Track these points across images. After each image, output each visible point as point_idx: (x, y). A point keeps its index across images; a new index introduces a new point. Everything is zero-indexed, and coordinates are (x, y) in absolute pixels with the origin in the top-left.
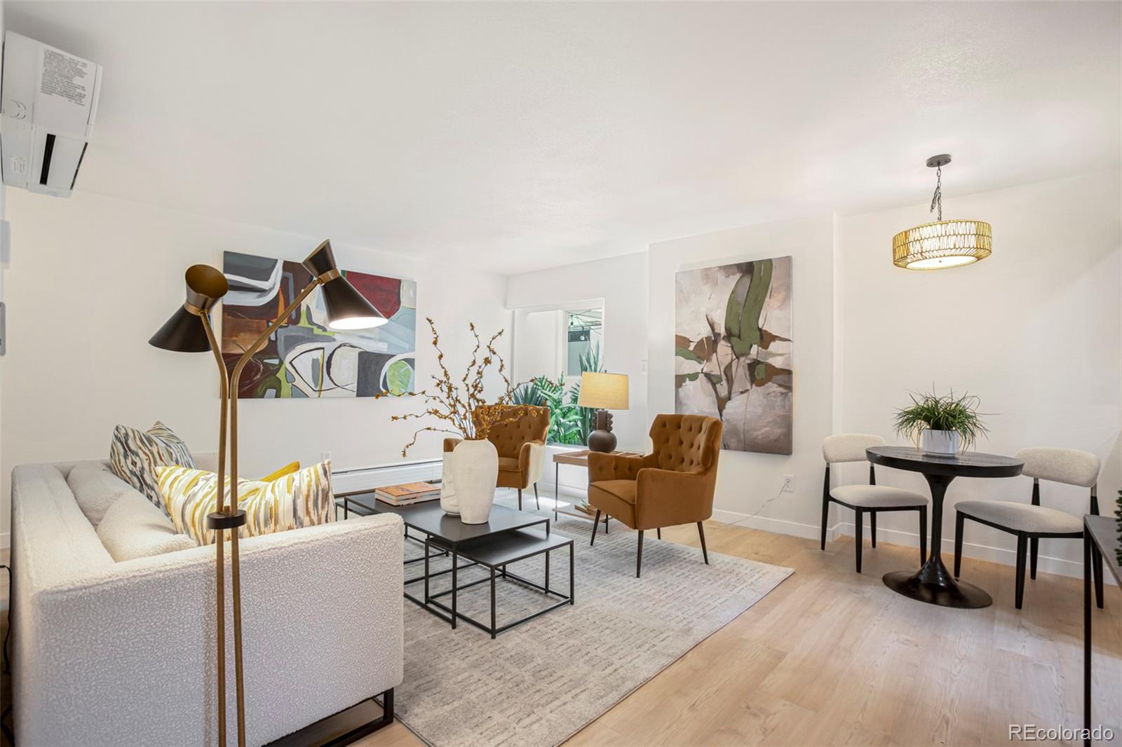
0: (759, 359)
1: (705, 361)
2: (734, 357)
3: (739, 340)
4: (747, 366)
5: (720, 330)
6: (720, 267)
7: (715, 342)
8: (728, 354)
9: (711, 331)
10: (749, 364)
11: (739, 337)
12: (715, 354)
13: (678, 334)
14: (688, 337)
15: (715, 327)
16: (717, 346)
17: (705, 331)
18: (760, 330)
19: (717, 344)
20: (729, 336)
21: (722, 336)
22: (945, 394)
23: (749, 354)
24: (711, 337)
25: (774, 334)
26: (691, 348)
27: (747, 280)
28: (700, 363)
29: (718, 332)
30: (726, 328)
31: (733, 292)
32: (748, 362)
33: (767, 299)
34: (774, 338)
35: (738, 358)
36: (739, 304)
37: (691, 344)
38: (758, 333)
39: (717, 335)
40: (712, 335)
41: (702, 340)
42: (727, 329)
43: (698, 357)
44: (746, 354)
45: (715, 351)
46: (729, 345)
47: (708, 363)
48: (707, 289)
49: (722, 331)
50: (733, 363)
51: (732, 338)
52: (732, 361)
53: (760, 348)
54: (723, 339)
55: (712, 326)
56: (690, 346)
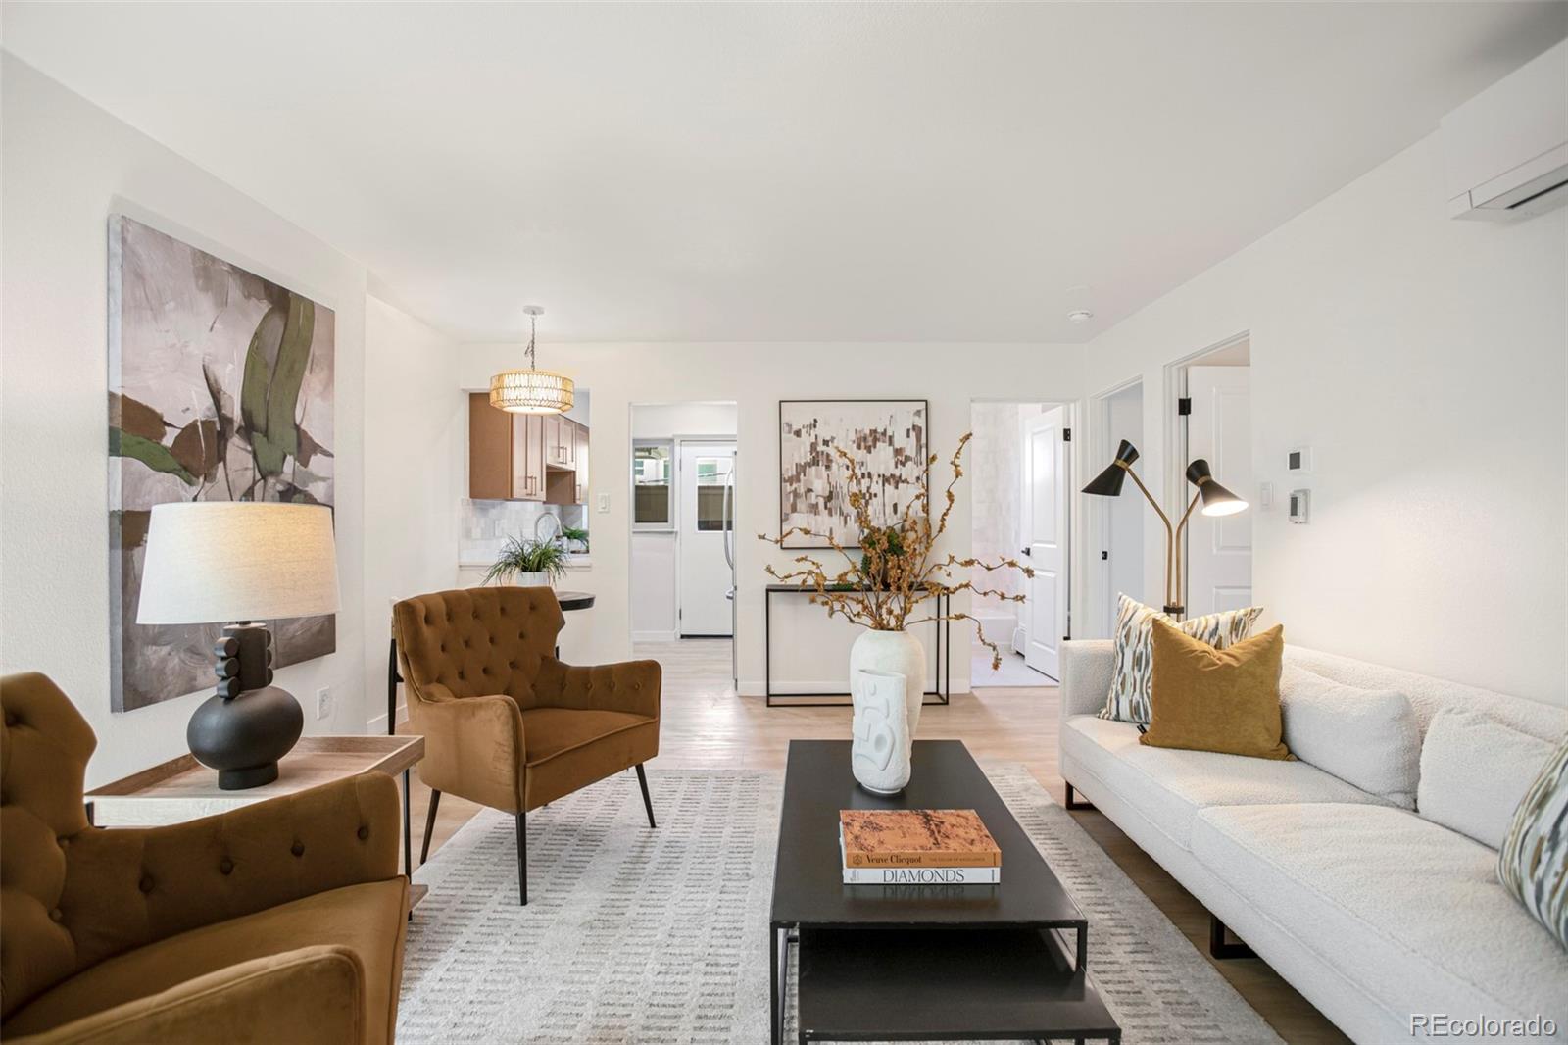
0: (296, 485)
1: (201, 480)
2: (258, 477)
3: (265, 439)
4: (278, 495)
5: (233, 413)
6: (233, 267)
7: (222, 438)
8: (246, 469)
9: (214, 408)
10: (280, 492)
11: (266, 434)
12: (221, 464)
13: (129, 396)
14: (158, 410)
15: (223, 403)
16: (226, 448)
17: (200, 407)
18: (297, 428)
19: (227, 441)
20: (248, 430)
21: (236, 426)
23: (282, 472)
24: (213, 422)
25: (316, 441)
26: (168, 441)
27: (278, 322)
28: (190, 483)
29: (229, 415)
30: (243, 409)
31: (256, 336)
32: (280, 488)
33: (307, 373)
34: (316, 448)
35: (263, 478)
36: (266, 365)
37: (167, 429)
38: (294, 433)
39: (226, 421)
40: (216, 419)
41: (193, 426)
42: (246, 413)
43: (186, 468)
44: (276, 473)
45: (222, 457)
46: (249, 448)
47: (207, 485)
48: (205, 303)
49: (235, 412)
50: (256, 488)
51: (254, 434)
52: (255, 483)
53: (297, 464)
54: (238, 432)
55: (216, 394)
56: (163, 435)
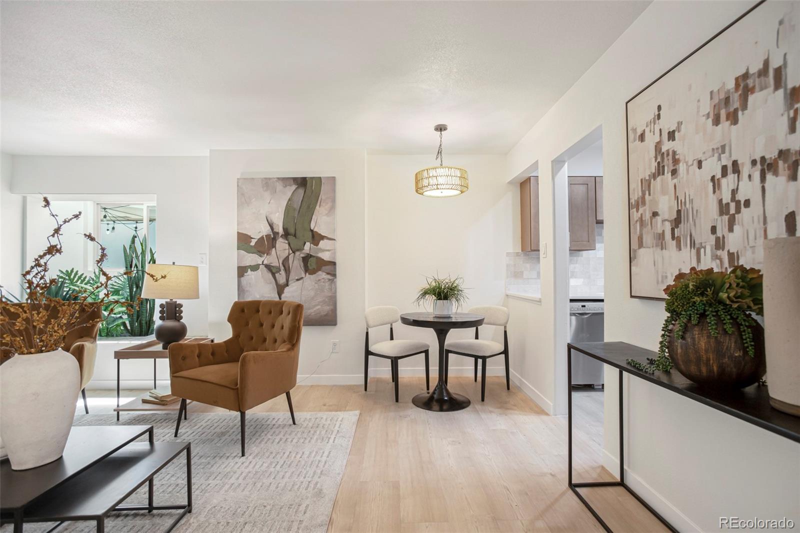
0: (311, 254)
1: (266, 255)
2: (291, 252)
3: (294, 238)
4: (301, 259)
5: (279, 230)
6: (278, 178)
7: (274, 240)
8: (285, 250)
9: (270, 230)
10: (302, 257)
11: (295, 236)
12: (274, 249)
13: (240, 231)
14: (249, 234)
15: (274, 227)
16: (276, 243)
17: (265, 230)
18: (312, 231)
19: (276, 241)
20: (286, 234)
21: (280, 235)
22: (445, 277)
23: (303, 249)
24: (270, 235)
25: (323, 235)
26: (253, 243)
27: (301, 191)
28: (261, 256)
29: (277, 231)
30: (283, 228)
31: (289, 200)
32: (302, 255)
33: (317, 207)
34: (323, 238)
35: (294, 252)
36: (295, 210)
37: (252, 240)
38: (311, 233)
39: (276, 234)
40: (272, 233)
41: (262, 237)
42: (285, 229)
43: (259, 252)
44: (300, 249)
45: (274, 246)
46: (287, 242)
47: (268, 257)
48: (267, 195)
49: (281, 230)
50: (290, 256)
51: (289, 236)
52: (289, 254)
53: (312, 245)
54: (281, 237)
55: (271, 226)
56: (251, 242)
